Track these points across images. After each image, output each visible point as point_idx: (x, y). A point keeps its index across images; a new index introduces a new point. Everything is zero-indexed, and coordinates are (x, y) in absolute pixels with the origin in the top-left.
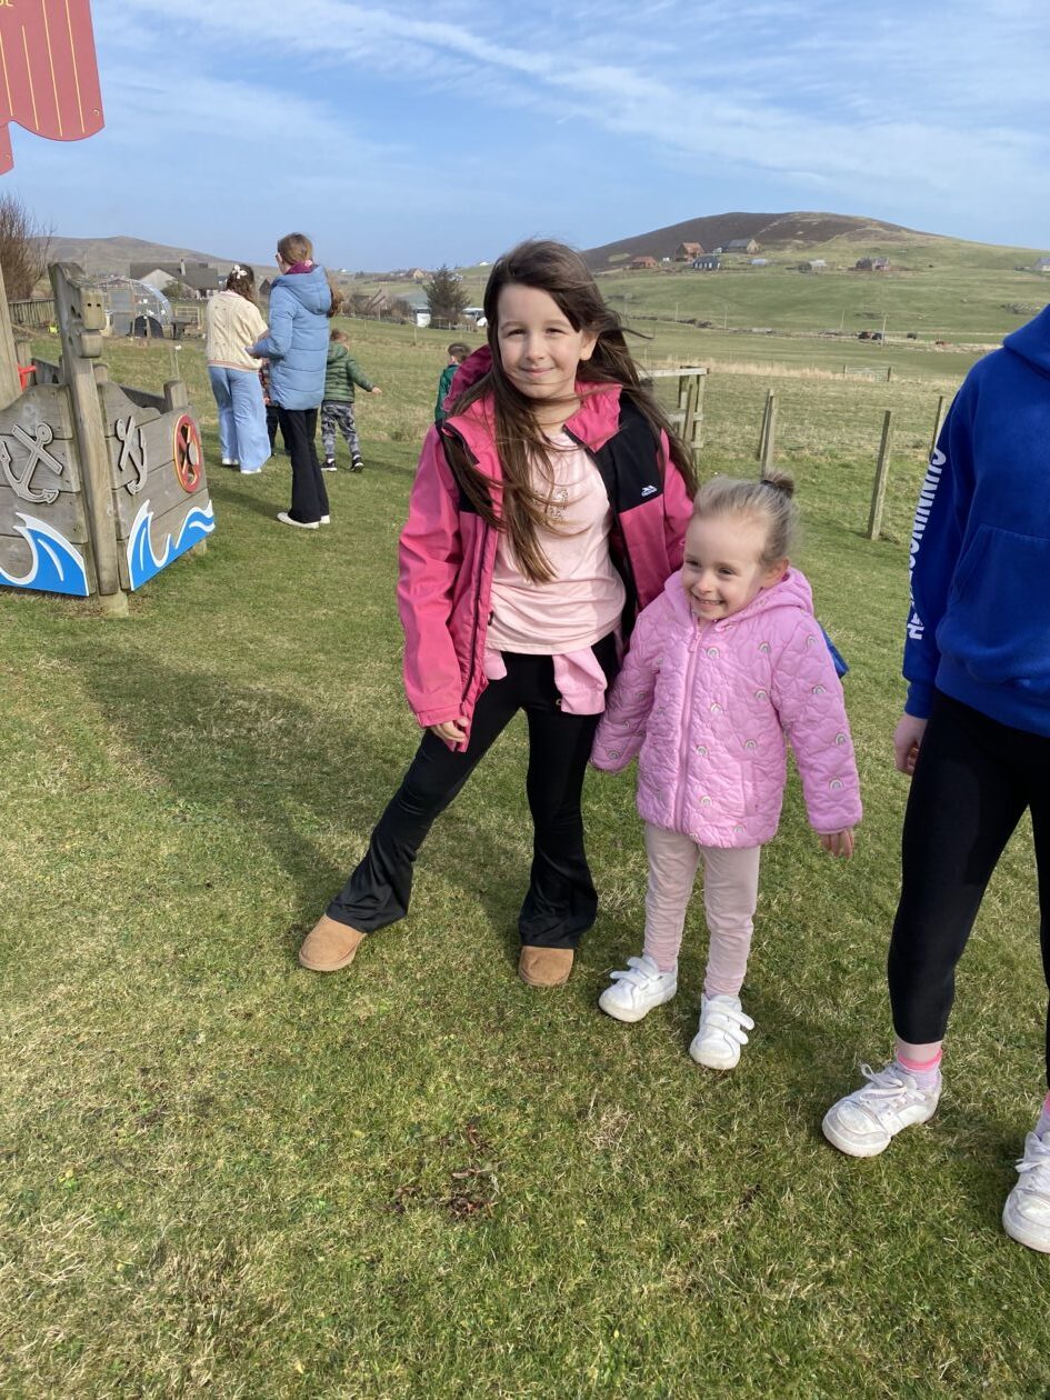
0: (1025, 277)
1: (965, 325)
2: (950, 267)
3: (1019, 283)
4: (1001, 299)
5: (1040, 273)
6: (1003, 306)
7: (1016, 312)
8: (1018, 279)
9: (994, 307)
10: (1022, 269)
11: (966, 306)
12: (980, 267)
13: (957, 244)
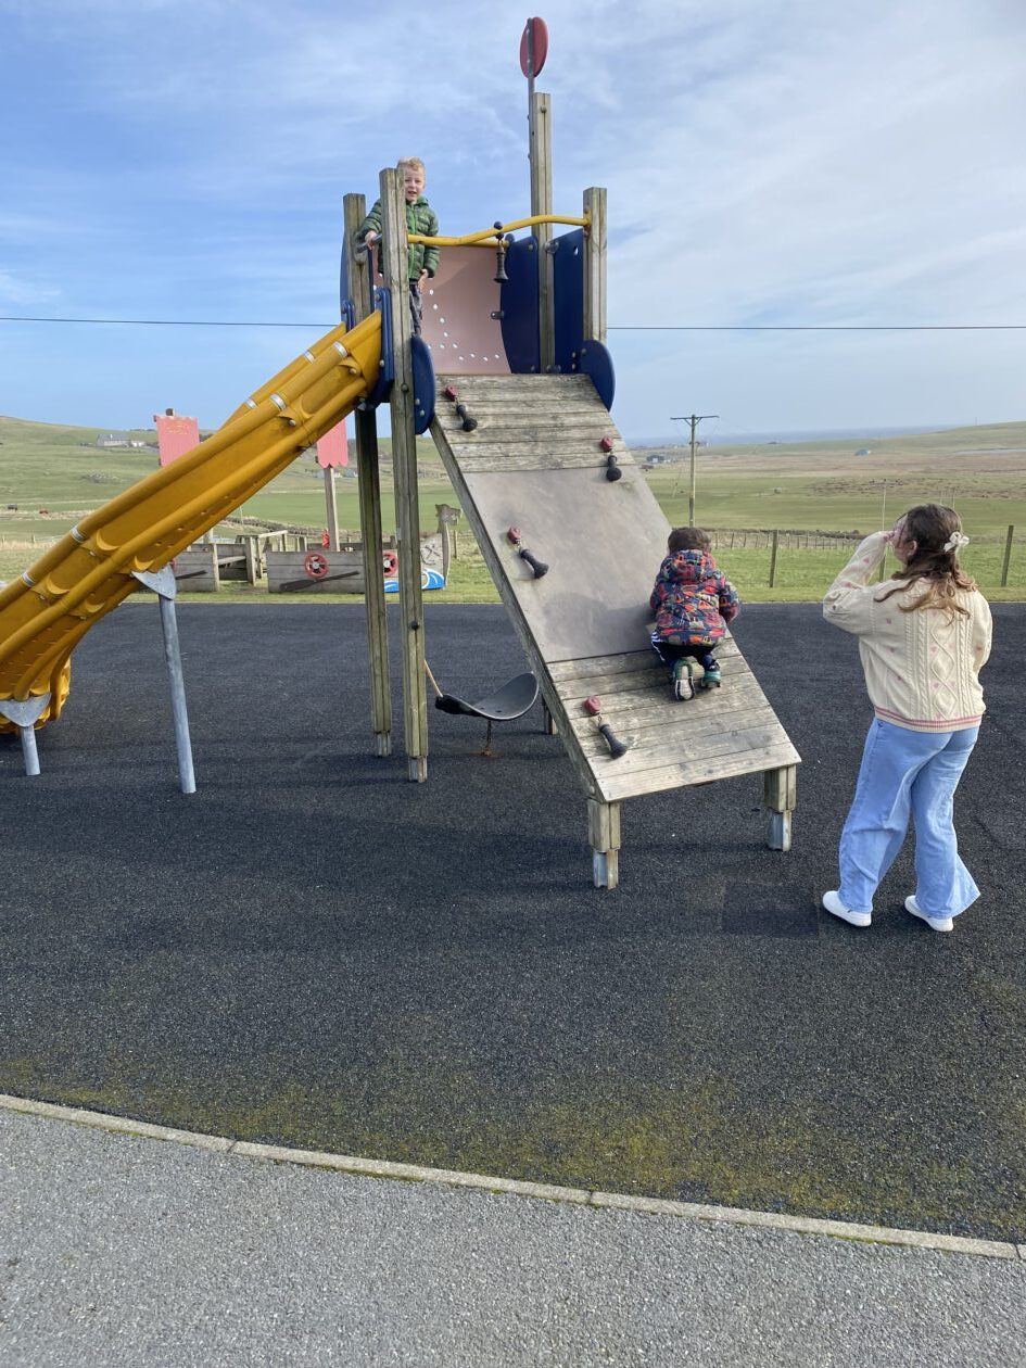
0: (93, 452)
1: (56, 495)
2: (21, 444)
3: (88, 457)
4: (79, 471)
5: (103, 448)
6: (84, 477)
7: (97, 482)
8: (86, 453)
9: (75, 478)
10: (86, 445)
11: (51, 478)
12: (48, 443)
13: (19, 424)
